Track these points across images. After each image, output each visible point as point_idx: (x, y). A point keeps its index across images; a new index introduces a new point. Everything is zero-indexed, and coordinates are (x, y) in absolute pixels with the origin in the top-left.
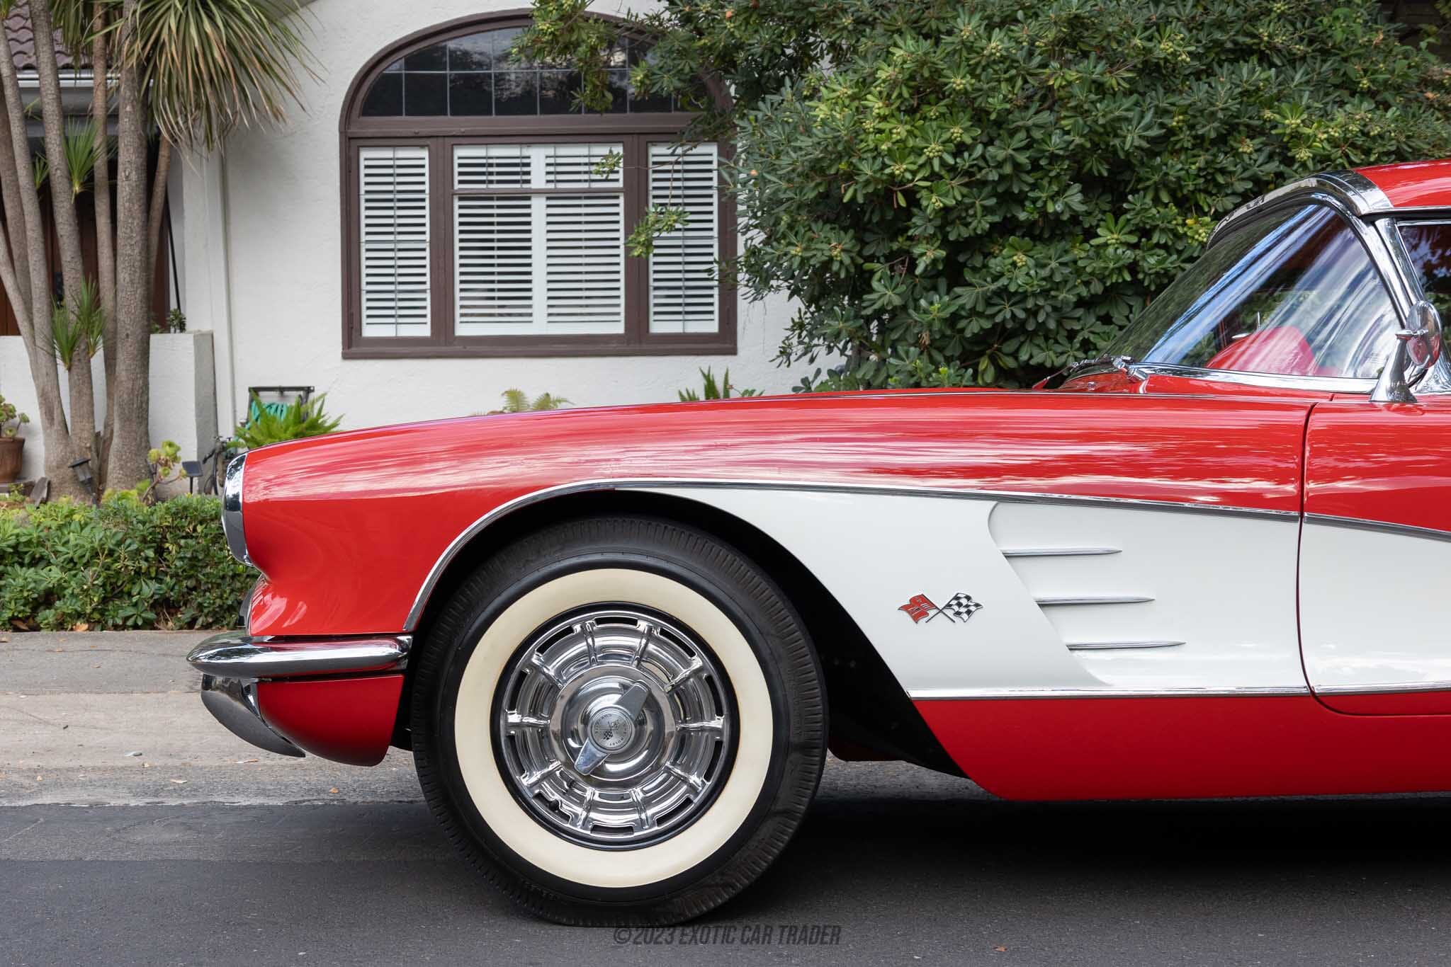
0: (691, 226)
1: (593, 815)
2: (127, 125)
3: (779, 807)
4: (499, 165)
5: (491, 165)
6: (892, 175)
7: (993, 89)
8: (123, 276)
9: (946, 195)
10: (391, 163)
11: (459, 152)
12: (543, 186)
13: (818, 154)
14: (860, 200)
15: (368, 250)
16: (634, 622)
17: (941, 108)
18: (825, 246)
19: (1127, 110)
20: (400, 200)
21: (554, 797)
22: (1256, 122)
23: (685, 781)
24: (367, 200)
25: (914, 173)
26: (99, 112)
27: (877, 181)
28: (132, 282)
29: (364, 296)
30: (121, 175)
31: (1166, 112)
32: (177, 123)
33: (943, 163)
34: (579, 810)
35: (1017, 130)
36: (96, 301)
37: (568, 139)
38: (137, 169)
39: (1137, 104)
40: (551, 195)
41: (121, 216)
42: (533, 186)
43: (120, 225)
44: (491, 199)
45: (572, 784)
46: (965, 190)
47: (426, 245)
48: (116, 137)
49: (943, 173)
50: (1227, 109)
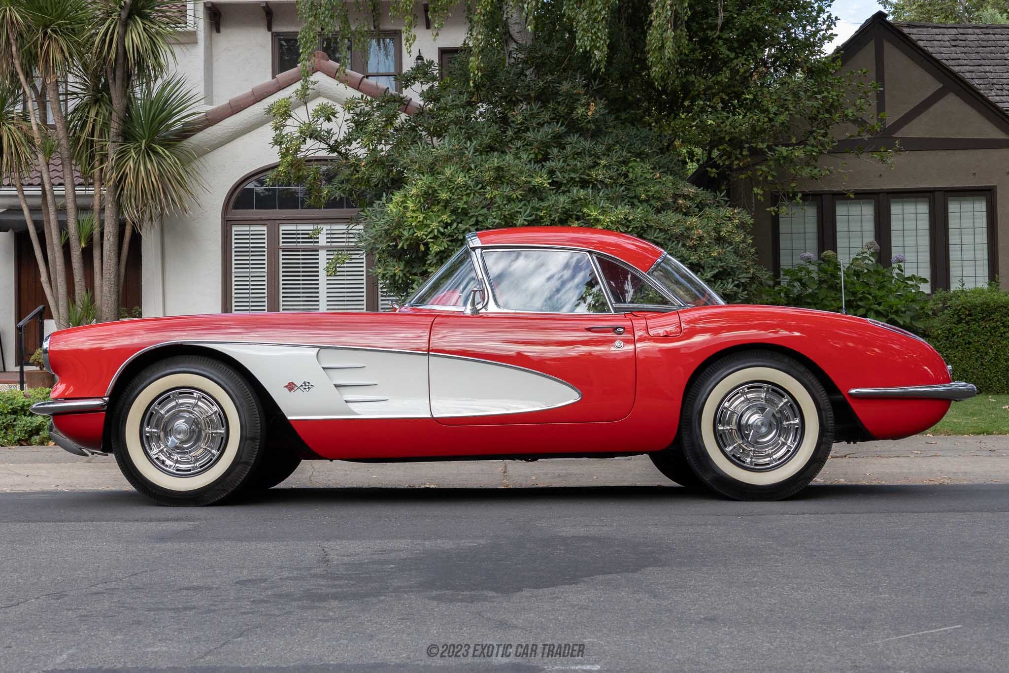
0: (353, 261)
1: (177, 465)
2: (109, 214)
3: (243, 460)
4: (303, 234)
5: (299, 234)
6: (417, 236)
7: (459, 199)
8: (105, 288)
9: (440, 245)
10: (248, 233)
11: (282, 228)
12: (325, 244)
13: (386, 227)
14: (405, 248)
15: (236, 277)
16: (192, 394)
17: (439, 207)
18: (392, 269)
19: (521, 208)
20: (252, 252)
21: (162, 458)
22: (580, 214)
23: (210, 452)
24: (236, 252)
25: (427, 236)
26: (97, 207)
27: (411, 239)
28: (110, 291)
29: (234, 300)
30: (105, 238)
31: (538, 209)
32: (134, 213)
33: (439, 231)
34: (171, 463)
35: (472, 216)
36: (92, 300)
37: (340, 221)
38: (113, 236)
39: (525, 205)
40: (329, 249)
41: (105, 259)
42: (320, 244)
43: (104, 263)
44: (299, 251)
45: (170, 454)
46: (450, 243)
47: (265, 274)
48: (104, 220)
49: (439, 235)
50: (564, 207)
